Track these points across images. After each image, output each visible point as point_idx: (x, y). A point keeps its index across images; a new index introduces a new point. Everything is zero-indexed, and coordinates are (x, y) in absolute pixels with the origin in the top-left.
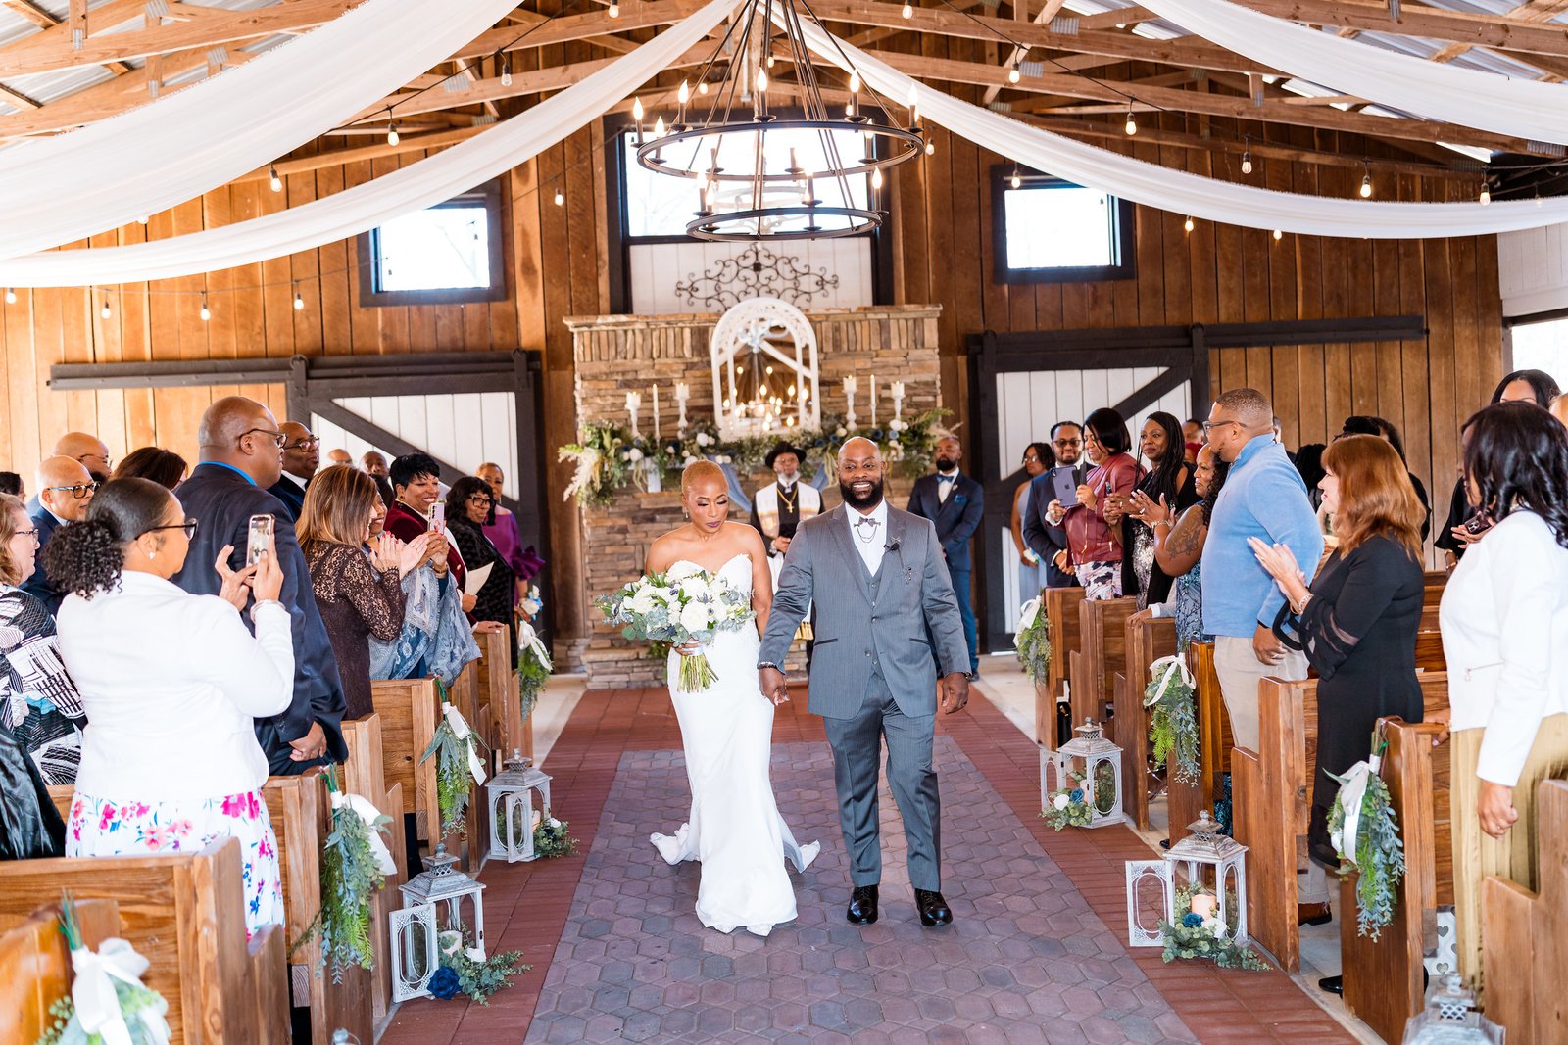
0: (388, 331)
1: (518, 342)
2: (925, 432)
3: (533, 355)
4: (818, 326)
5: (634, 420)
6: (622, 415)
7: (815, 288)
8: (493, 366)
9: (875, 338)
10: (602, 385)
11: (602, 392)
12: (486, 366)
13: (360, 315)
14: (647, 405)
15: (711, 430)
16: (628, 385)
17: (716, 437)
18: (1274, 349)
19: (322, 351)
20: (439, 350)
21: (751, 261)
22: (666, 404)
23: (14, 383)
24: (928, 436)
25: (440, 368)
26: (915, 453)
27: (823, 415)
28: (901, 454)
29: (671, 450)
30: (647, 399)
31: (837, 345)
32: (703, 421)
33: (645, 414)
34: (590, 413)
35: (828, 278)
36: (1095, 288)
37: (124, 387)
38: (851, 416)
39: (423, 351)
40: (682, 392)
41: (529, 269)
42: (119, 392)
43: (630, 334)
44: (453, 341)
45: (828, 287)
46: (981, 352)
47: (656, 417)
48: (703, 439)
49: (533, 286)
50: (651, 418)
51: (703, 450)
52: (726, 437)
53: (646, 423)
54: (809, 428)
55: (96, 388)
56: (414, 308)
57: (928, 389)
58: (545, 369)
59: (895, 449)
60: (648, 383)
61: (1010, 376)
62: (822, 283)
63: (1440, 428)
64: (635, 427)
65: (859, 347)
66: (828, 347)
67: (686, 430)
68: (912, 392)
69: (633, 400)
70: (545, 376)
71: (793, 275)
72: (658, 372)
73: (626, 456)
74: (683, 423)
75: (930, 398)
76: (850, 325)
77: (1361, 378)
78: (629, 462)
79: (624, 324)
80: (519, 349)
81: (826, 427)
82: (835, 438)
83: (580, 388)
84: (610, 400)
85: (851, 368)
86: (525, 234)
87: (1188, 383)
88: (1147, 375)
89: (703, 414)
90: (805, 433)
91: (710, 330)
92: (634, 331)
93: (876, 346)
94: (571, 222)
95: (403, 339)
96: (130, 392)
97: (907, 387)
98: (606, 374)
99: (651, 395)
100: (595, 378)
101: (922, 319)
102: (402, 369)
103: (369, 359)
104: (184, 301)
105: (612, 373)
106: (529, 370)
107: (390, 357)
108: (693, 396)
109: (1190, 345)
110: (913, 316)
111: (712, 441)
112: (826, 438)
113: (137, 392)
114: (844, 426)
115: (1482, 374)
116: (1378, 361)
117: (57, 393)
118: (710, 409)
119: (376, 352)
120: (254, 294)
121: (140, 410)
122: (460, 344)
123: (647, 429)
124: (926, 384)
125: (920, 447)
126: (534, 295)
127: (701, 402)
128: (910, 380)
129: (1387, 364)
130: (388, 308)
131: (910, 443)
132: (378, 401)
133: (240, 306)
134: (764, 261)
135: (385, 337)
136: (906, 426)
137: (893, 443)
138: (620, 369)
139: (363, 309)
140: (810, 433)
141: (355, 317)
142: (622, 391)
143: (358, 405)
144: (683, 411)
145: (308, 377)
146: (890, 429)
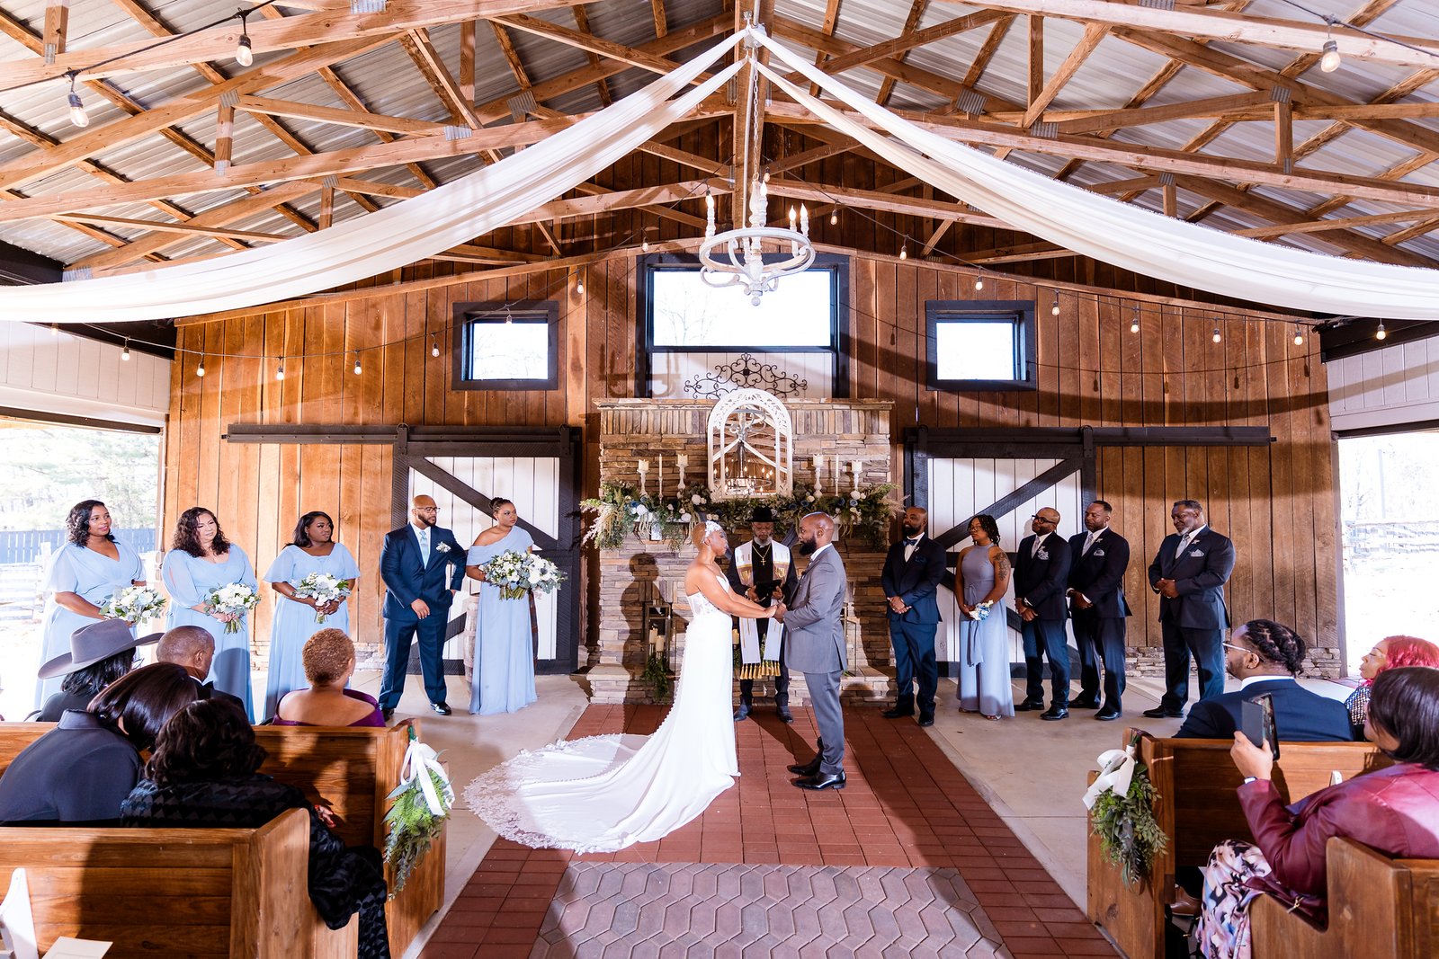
0: (471, 409)
1: (566, 421)
2: (879, 502)
3: (575, 430)
4: (794, 413)
5: (643, 481)
6: (634, 477)
7: (790, 389)
8: (544, 438)
9: (840, 425)
10: (620, 453)
11: (620, 459)
12: (539, 437)
13: (452, 397)
14: (653, 470)
15: (704, 493)
16: (641, 454)
17: (708, 499)
18: (1146, 448)
19: (423, 422)
20: (507, 424)
21: (742, 367)
22: (670, 470)
23: (204, 436)
24: (882, 505)
25: (506, 437)
26: (871, 518)
27: (795, 484)
28: (860, 519)
29: (670, 507)
30: (654, 465)
31: (807, 428)
32: (698, 485)
33: (652, 477)
34: (609, 474)
35: (799, 382)
36: (1005, 396)
37: (280, 442)
38: (818, 486)
39: (496, 425)
40: (682, 461)
41: (576, 367)
42: (275, 447)
43: (644, 413)
44: (518, 417)
45: (799, 389)
46: (917, 442)
47: (661, 480)
48: (696, 499)
49: (579, 380)
50: (658, 481)
51: (696, 508)
52: (715, 498)
53: (652, 484)
54: (784, 494)
55: (261, 442)
56: (491, 392)
57: (880, 467)
58: (584, 441)
59: (855, 515)
60: (656, 453)
61: (937, 461)
62: (794, 385)
63: (1280, 516)
64: (643, 487)
65: (826, 431)
66: (801, 430)
67: (684, 492)
68: (867, 468)
69: (643, 466)
70: (584, 447)
71: (773, 379)
72: (665, 445)
73: (634, 511)
74: (682, 486)
75: (883, 475)
76: (819, 412)
77: (1215, 473)
78: (636, 515)
79: (639, 405)
80: (566, 425)
81: (798, 494)
82: (805, 503)
83: (604, 456)
84: (626, 465)
85: (818, 448)
86: (575, 341)
87: (1078, 472)
88: (1046, 464)
89: (698, 480)
90: (780, 497)
91: (708, 413)
92: (647, 411)
93: (839, 431)
94: (609, 333)
95: (482, 416)
96: (284, 446)
97: (864, 464)
98: (623, 444)
99: (658, 463)
100: (614, 447)
101: (878, 411)
102: (478, 437)
103: (455, 428)
104: (327, 382)
105: (628, 444)
106: (571, 440)
107: (471, 428)
108: (690, 464)
109: (1082, 442)
110: (871, 408)
111: (704, 501)
112: (798, 504)
113: (289, 446)
114: (812, 494)
115: (1314, 474)
116: (1230, 461)
117: (232, 445)
118: (705, 476)
119: (462, 424)
120: (377, 378)
121: (290, 460)
122: (523, 420)
123: (653, 489)
124: (879, 462)
125: (875, 514)
126: (579, 386)
127: (698, 470)
128: (867, 459)
129: (1237, 464)
130: (472, 392)
131: (866, 510)
132: (459, 460)
133: (366, 386)
134: (751, 367)
135: (469, 413)
136: (864, 496)
137: (853, 510)
138: (635, 441)
139: (454, 392)
140: (785, 499)
141: (448, 397)
142: (635, 459)
143: (445, 463)
144: (682, 475)
145: (409, 440)
146: (851, 497)
